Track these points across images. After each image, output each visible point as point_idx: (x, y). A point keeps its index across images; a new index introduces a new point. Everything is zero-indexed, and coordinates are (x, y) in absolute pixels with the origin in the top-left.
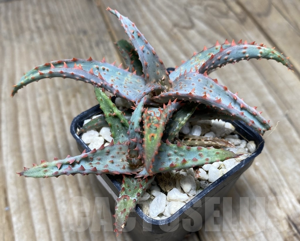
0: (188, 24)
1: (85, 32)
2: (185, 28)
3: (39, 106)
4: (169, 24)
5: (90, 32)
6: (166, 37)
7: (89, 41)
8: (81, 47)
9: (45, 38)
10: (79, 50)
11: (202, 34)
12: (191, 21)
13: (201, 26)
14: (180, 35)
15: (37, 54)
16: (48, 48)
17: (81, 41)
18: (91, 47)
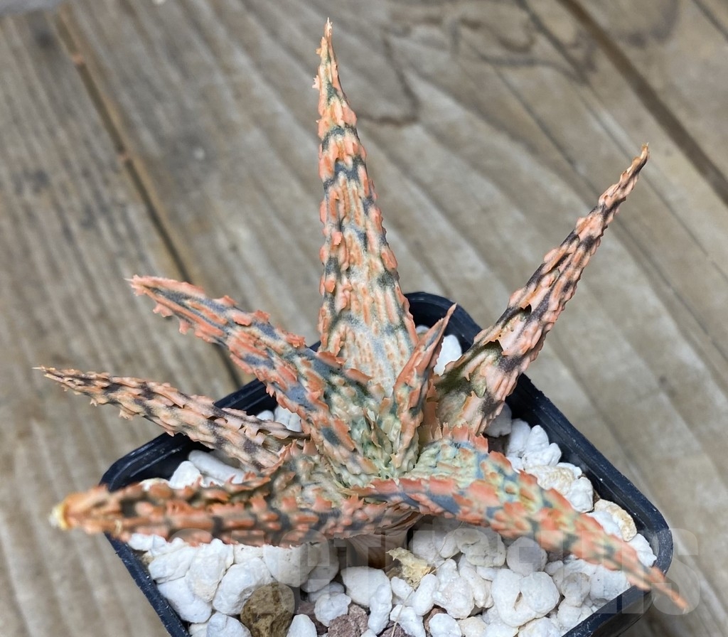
0: (396, 111)
2: (386, 120)
5: (58, 177)
11: (446, 138)
12: (408, 92)
18: (67, 232)
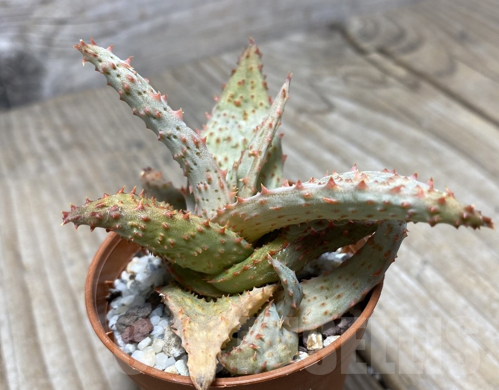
16: (74, 179)
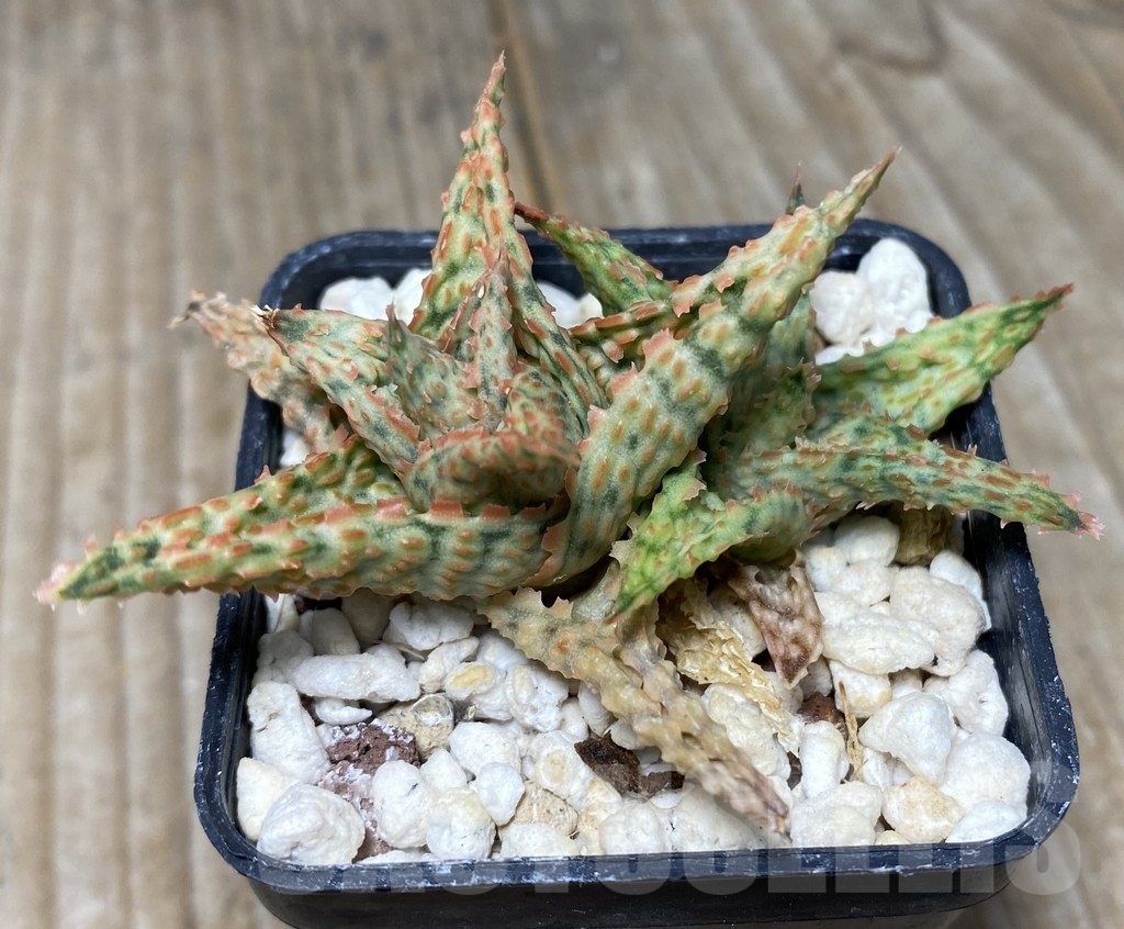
0: (913, 48)
1: (376, 43)
2: (895, 62)
3: (70, 420)
4: (814, 32)
5: (402, 44)
6: (786, 106)
7: (392, 91)
8: (343, 117)
9: (171, 54)
10: (330, 135)
11: (979, 103)
12: (934, 31)
13: (983, 58)
14: (861, 98)
15: (110, 138)
17: (350, 85)
18: (394, 123)
